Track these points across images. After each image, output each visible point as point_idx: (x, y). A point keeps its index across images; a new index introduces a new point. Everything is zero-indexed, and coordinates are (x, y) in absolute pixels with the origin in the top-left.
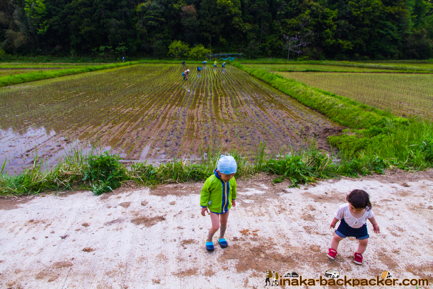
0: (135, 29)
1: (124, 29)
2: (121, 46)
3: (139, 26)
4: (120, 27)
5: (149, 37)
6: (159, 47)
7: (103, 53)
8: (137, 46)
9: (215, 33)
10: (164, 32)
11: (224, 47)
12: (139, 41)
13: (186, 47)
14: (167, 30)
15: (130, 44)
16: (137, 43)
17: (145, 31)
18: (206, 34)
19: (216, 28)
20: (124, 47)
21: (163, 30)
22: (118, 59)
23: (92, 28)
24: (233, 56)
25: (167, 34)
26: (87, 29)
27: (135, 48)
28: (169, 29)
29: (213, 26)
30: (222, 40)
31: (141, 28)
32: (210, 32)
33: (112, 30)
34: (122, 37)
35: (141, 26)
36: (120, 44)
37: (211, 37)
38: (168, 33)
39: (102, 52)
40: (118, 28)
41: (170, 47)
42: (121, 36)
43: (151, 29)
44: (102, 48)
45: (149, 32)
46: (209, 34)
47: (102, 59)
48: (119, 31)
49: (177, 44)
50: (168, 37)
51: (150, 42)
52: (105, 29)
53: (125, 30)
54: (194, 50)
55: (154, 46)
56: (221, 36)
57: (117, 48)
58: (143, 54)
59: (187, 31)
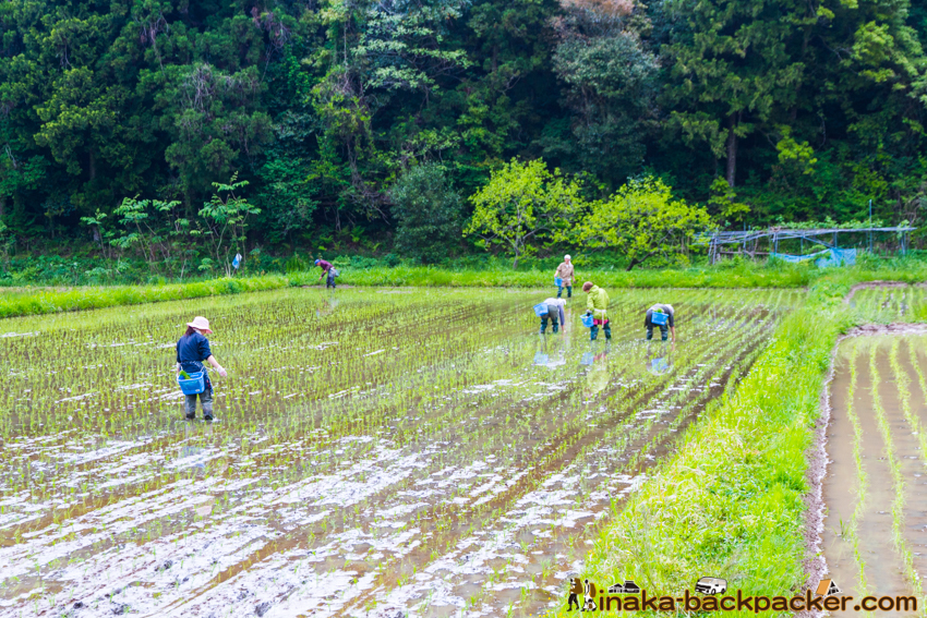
0: (310, 110)
1: (250, 112)
2: (224, 195)
3: (328, 95)
4: (230, 104)
5: (383, 146)
6: (423, 199)
7: (134, 237)
8: (313, 197)
9: (748, 116)
10: (464, 119)
11: (809, 193)
12: (325, 169)
13: (564, 194)
14: (482, 109)
15: (279, 186)
16: (317, 182)
17: (360, 116)
18: (693, 125)
19: (753, 88)
20: (241, 204)
21: (458, 110)
22: (205, 263)
23: (93, 114)
24: (845, 240)
25: (481, 132)
26: (71, 116)
27: (304, 206)
28: (489, 102)
29: (734, 80)
30: (791, 150)
31: (339, 105)
32: (719, 110)
33: (188, 118)
34: (235, 155)
35: (340, 94)
36: (224, 187)
37: (723, 136)
38: (488, 123)
39: (131, 227)
40: (218, 106)
41: (478, 199)
42: (234, 146)
43: (392, 108)
44: (131, 209)
45: (383, 120)
46: (714, 125)
47: (122, 265)
48: (222, 124)
49: (517, 181)
50: (484, 147)
51: (385, 172)
52: (159, 113)
53: (256, 115)
54: (607, 214)
55: (396, 193)
56: (786, 130)
57: (207, 210)
58: (348, 240)
59: (590, 107)
